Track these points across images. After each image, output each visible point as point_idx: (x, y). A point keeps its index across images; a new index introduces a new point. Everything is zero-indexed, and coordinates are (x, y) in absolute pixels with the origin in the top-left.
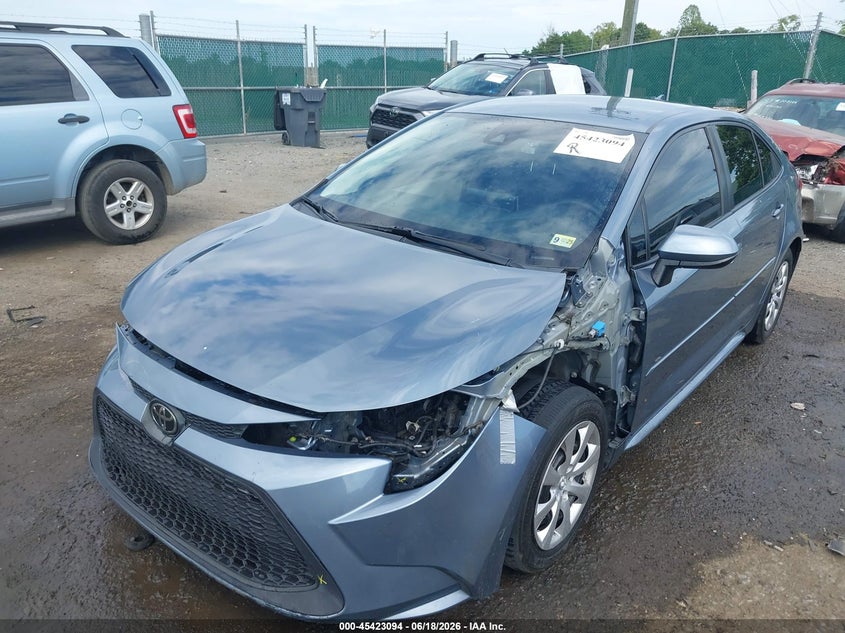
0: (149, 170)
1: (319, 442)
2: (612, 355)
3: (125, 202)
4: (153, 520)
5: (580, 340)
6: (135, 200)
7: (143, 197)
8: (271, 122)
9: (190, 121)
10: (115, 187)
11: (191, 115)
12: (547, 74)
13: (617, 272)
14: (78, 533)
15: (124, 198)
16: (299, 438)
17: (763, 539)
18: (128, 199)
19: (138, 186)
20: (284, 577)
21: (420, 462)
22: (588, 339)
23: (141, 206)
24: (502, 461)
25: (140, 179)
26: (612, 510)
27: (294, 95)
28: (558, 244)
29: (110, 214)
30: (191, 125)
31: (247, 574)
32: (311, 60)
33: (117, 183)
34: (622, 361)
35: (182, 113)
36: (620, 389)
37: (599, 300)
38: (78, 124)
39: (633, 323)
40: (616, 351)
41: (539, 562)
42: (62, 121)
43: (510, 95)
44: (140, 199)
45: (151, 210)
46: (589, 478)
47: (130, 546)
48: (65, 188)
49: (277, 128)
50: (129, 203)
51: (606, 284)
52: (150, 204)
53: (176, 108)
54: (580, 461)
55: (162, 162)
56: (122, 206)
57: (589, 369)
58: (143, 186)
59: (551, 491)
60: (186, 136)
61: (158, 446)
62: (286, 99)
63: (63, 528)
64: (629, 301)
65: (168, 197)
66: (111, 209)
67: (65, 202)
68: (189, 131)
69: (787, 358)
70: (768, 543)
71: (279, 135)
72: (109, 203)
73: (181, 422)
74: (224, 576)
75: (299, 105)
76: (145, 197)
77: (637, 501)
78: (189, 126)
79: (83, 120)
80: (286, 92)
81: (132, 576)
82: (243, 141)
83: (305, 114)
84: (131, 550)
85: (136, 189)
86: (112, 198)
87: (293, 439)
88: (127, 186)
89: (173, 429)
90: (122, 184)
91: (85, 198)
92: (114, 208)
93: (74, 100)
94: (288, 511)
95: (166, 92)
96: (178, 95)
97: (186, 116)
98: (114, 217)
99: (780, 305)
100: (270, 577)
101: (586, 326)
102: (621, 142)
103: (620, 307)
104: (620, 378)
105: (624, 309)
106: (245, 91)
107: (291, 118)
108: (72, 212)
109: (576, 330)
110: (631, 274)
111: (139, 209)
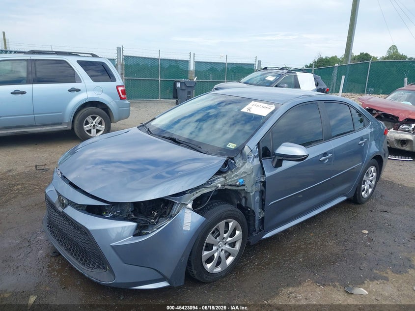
0: (104, 112)
1: (114, 215)
2: (251, 194)
3: (92, 125)
4: (57, 243)
5: (231, 185)
6: (97, 124)
7: (100, 123)
8: (172, 95)
9: (124, 92)
10: (89, 119)
11: (124, 90)
12: (296, 77)
13: (253, 160)
14: (34, 248)
15: (92, 123)
16: (107, 213)
17: (317, 282)
18: (94, 124)
19: (99, 119)
20: (96, 266)
21: (152, 227)
22: (236, 185)
23: (99, 127)
24: (184, 229)
25: (99, 116)
26: (254, 264)
27: (182, 83)
28: (229, 147)
29: (86, 129)
30: (124, 94)
31: (84, 264)
32: (192, 67)
33: (90, 117)
34: (257, 198)
35: (120, 89)
36: (258, 210)
37: (242, 170)
38: (76, 92)
39: (261, 182)
40: (253, 193)
41: (207, 277)
42: (69, 91)
43: (276, 86)
44: (99, 124)
45: (104, 129)
46: (238, 246)
47: (51, 255)
48: (68, 118)
49: (174, 98)
50: (94, 125)
51: (246, 164)
52: (103, 126)
53: (118, 87)
54: (229, 237)
55: (110, 109)
56: (91, 126)
57: (244, 200)
58: (101, 119)
59: (214, 247)
60: (121, 98)
61: (59, 212)
62: (178, 85)
63: (29, 246)
64: (259, 172)
65: (111, 124)
66: (86, 128)
67: (68, 124)
68: (123, 96)
69: (371, 211)
70: (318, 284)
71: (174, 101)
72: (85, 125)
73: (67, 203)
74: (76, 265)
75: (184, 88)
76: (101, 123)
77: (267, 262)
78: (123, 95)
79: (78, 90)
80: (179, 82)
81: (48, 265)
82: (159, 102)
83: (186, 91)
84: (51, 256)
85: (98, 120)
86: (87, 123)
87: (105, 213)
88: (94, 118)
89: (64, 206)
90: (92, 117)
91: (76, 122)
92: (87, 127)
93: (75, 82)
94: (97, 239)
95: (115, 80)
96: (119, 81)
97: (122, 90)
98: (87, 131)
99: (373, 187)
100: (91, 266)
101: (235, 180)
102: (269, 108)
103: (254, 174)
104: (258, 205)
105: (257, 175)
106: (161, 80)
107: (180, 93)
108: (70, 128)
109: (229, 181)
110: (261, 162)
111: (98, 128)
